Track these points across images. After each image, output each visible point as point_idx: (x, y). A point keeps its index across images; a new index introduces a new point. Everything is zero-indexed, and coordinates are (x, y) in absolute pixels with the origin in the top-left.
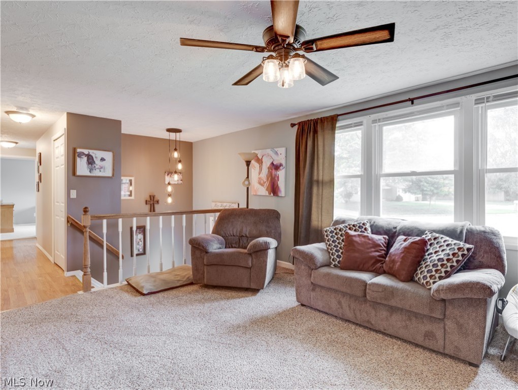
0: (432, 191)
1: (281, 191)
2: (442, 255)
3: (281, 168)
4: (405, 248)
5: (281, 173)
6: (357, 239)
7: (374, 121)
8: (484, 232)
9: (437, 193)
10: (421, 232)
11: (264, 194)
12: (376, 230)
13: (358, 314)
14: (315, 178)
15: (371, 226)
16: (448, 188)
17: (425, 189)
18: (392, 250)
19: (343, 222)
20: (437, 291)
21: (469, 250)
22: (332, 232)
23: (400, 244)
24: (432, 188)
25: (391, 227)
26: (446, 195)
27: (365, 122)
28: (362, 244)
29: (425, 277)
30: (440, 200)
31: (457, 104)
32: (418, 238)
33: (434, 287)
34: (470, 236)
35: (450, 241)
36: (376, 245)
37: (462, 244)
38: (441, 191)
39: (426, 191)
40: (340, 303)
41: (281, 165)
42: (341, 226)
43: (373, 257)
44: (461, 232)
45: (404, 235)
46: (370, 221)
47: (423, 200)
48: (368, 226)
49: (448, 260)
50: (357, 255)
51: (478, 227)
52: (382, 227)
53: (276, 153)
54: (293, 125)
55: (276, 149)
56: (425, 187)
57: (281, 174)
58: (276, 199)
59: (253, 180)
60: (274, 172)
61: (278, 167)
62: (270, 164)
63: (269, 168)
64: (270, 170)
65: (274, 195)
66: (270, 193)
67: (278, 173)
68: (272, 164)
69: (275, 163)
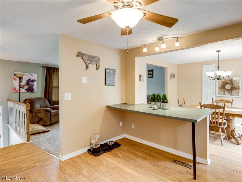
1: (34, 90)
3: (35, 81)
11: (24, 92)
41: (35, 80)
53: (32, 75)
55: (32, 74)
57: (35, 84)
58: (32, 94)
59: (15, 85)
60: (30, 83)
61: (33, 81)
62: (28, 79)
63: (27, 81)
64: (28, 82)
65: (31, 92)
66: (27, 91)
67: (33, 83)
68: (29, 79)
69: (31, 79)
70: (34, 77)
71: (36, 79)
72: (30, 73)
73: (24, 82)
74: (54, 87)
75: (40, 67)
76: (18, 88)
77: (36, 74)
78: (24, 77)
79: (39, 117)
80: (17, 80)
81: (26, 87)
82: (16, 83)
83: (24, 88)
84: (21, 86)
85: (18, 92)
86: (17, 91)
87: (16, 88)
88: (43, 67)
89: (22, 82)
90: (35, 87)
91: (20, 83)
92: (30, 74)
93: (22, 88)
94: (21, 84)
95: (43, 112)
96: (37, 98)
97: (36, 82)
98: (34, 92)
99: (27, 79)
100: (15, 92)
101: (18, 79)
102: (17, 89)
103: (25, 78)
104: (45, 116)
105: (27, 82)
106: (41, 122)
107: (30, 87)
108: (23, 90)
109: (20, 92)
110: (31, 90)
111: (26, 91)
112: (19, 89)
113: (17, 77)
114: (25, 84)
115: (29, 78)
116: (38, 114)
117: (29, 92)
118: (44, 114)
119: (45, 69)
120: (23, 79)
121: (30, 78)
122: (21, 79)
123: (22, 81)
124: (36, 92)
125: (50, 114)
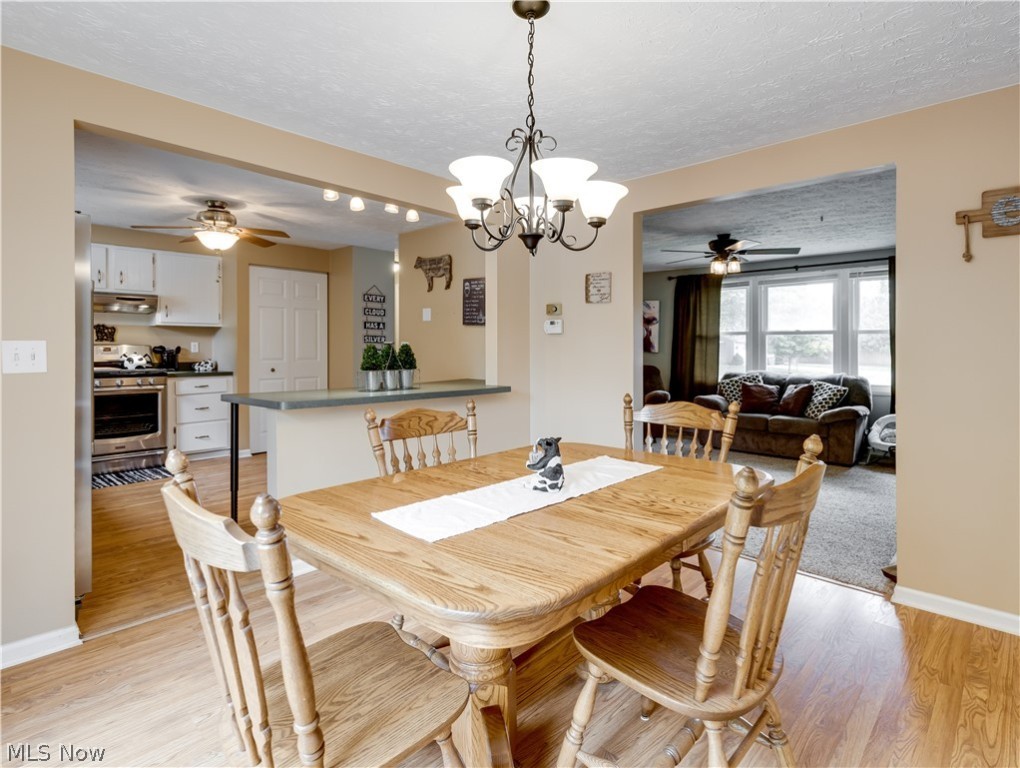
0: (793, 348)
1: (653, 347)
2: (825, 396)
3: (655, 322)
4: (797, 393)
5: (654, 328)
6: (754, 388)
7: (761, 283)
8: (856, 380)
9: (802, 351)
10: (808, 381)
12: (767, 380)
13: (761, 445)
14: (698, 333)
15: (763, 378)
16: (818, 343)
17: (782, 344)
18: (785, 396)
19: (735, 376)
20: (823, 418)
21: (845, 391)
22: (728, 384)
23: (791, 390)
24: (793, 344)
25: (780, 378)
26: (815, 355)
27: (751, 283)
28: (759, 392)
29: (813, 412)
30: (805, 362)
31: (835, 276)
32: (806, 385)
33: (820, 417)
34: (846, 382)
35: (831, 386)
36: (770, 393)
37: (840, 387)
38: (807, 347)
39: (783, 347)
40: (744, 439)
41: (654, 319)
42: (736, 379)
43: (769, 402)
44: (839, 380)
45: (793, 383)
46: (761, 374)
47: (776, 364)
48: (760, 378)
49: (830, 399)
50: (755, 401)
51: (851, 377)
52: (772, 379)
54: (670, 279)
56: (782, 341)
74: (701, 337)
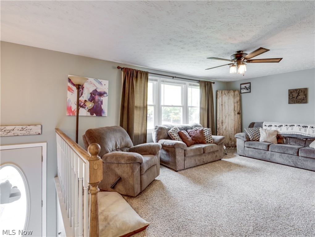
1: (104, 112)
3: (105, 95)
11: (85, 115)
27: (158, 80)
41: (105, 93)
53: (100, 83)
55: (101, 81)
57: (105, 99)
58: (99, 118)
59: (70, 102)
60: (97, 98)
61: (101, 94)
62: (93, 91)
63: (91, 94)
64: (93, 95)
65: (97, 115)
66: (92, 114)
67: (102, 98)
68: (95, 91)
69: (98, 90)
70: (104, 86)
71: (107, 91)
72: (96, 79)
73: (86, 96)
74: (136, 107)
75: (114, 68)
76: (74, 107)
77: (108, 81)
78: (86, 85)
79: (116, 175)
80: (73, 91)
81: (90, 105)
82: (72, 97)
83: (86, 108)
84: (80, 102)
85: (75, 116)
86: (73, 112)
87: (71, 107)
88: (118, 68)
89: (82, 96)
90: (105, 107)
91: (78, 97)
92: (96, 81)
93: (82, 107)
94: (80, 99)
95: (127, 163)
96: (109, 127)
97: (107, 97)
98: (103, 115)
99: (91, 91)
100: (70, 115)
101: (75, 88)
102: (73, 110)
103: (87, 88)
104: (130, 174)
105: (91, 96)
106: (120, 187)
107: (96, 106)
108: (83, 112)
109: (79, 115)
110: (97, 111)
111: (89, 114)
112: (76, 110)
113: (74, 85)
114: (87, 100)
115: (94, 88)
116: (113, 166)
117: (95, 115)
118: (129, 168)
119: (123, 72)
120: (84, 89)
121: (97, 88)
122: (81, 89)
123: (82, 94)
124: (106, 115)
125: (140, 167)
